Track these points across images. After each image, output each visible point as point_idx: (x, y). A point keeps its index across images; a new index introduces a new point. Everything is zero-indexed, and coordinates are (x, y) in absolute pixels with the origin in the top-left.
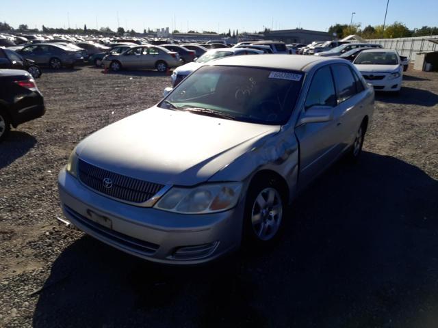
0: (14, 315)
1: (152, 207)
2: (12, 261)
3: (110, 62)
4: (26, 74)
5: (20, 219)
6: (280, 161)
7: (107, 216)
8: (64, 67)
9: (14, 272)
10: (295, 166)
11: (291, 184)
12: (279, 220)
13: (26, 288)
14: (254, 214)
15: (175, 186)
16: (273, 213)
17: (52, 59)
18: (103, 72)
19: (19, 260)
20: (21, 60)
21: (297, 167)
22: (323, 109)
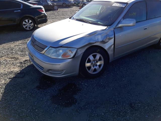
0: (3, 82)
1: (43, 54)
2: (12, 67)
3: (82, 4)
4: (42, 7)
5: (22, 54)
6: (103, 42)
7: (33, 56)
8: (67, 6)
9: (11, 70)
10: (112, 45)
11: (110, 53)
12: (102, 67)
13: (10, 75)
14: (87, 63)
15: (51, 47)
16: (98, 64)
17: (63, 3)
18: (79, 8)
19: (14, 67)
20: (52, 4)
21: (113, 45)
22: (130, 20)
